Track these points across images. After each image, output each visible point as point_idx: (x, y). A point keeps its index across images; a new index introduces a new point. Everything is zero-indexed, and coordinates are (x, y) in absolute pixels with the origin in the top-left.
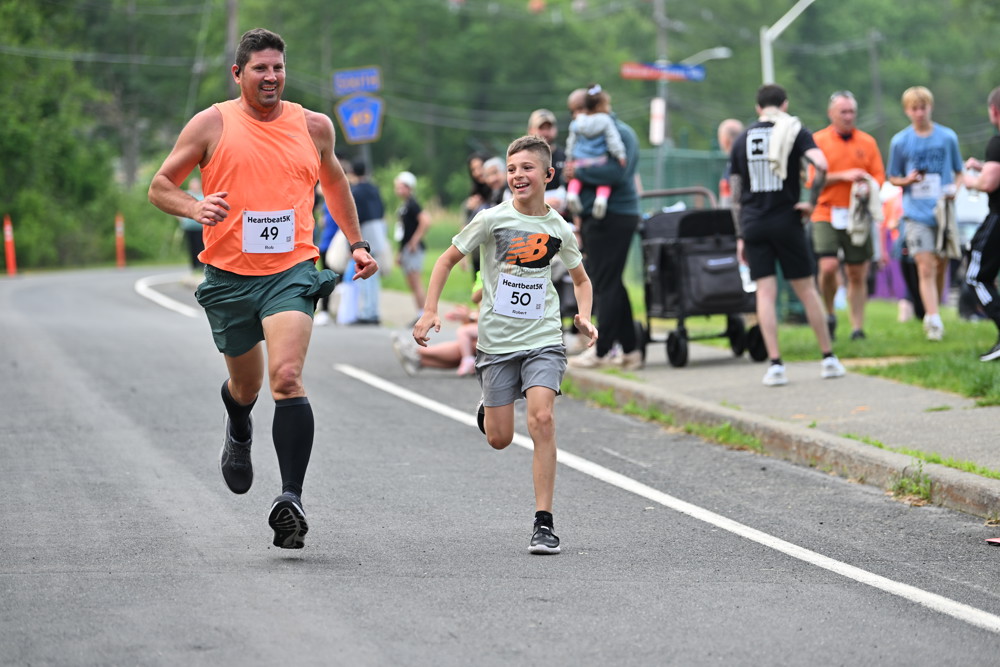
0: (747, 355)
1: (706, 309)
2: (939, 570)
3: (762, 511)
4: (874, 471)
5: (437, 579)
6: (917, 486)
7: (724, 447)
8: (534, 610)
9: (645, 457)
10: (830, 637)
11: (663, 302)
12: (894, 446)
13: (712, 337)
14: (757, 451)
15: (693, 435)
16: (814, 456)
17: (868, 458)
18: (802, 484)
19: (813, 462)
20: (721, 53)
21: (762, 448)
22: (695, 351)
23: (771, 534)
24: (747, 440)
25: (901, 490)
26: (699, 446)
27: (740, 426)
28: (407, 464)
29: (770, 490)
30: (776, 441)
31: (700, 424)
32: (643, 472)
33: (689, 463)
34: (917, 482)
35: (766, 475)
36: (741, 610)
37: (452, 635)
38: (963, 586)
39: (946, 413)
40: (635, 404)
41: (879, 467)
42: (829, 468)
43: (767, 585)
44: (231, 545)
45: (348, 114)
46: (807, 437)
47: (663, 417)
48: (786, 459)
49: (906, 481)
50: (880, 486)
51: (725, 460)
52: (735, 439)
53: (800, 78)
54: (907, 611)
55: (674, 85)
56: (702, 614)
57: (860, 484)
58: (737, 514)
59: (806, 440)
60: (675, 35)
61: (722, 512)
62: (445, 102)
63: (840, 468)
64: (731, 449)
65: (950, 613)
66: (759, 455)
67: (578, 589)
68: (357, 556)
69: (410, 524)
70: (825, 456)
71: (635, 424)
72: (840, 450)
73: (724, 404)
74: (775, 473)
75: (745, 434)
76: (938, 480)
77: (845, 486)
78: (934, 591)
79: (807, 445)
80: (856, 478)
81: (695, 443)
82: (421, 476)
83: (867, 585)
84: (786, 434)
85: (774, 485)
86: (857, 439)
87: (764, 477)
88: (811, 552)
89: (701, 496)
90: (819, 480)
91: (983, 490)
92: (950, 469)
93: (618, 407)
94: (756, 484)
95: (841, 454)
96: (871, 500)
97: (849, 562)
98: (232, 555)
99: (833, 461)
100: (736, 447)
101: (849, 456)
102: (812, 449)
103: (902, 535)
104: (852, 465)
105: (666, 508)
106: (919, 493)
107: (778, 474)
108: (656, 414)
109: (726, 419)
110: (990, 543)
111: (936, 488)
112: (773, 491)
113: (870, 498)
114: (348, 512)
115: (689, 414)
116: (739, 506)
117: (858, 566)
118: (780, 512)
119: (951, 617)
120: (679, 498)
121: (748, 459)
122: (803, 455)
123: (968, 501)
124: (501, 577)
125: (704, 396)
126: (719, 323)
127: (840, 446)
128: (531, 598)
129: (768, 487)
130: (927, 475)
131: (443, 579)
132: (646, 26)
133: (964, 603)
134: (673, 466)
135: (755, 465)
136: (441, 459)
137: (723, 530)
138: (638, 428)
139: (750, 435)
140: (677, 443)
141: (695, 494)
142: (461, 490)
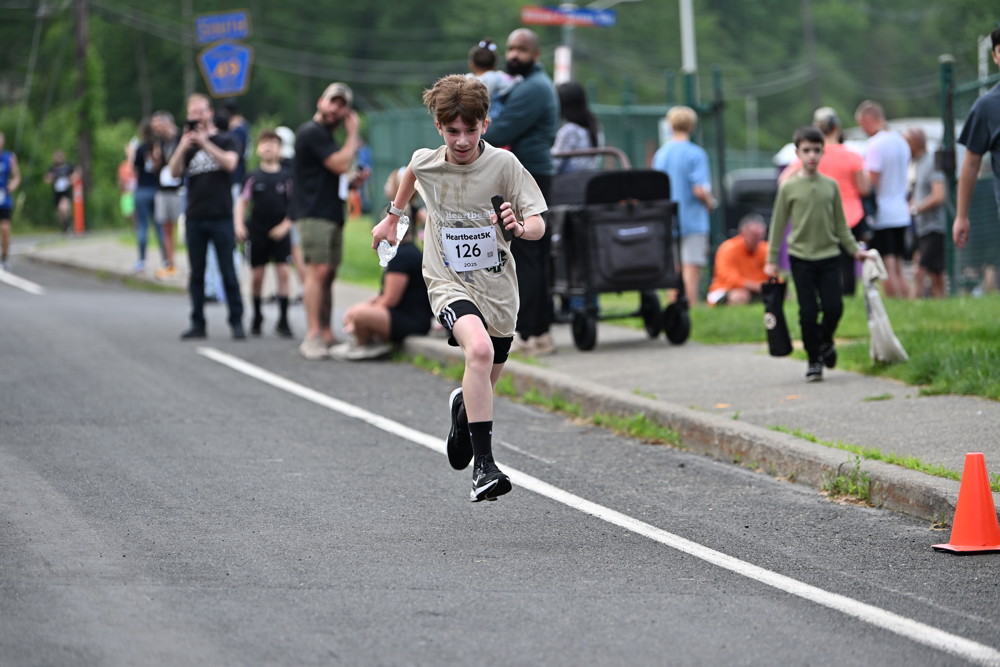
0: (663, 337)
1: (618, 286)
2: (880, 580)
3: (680, 512)
4: (806, 468)
5: (314, 590)
6: (854, 484)
7: (638, 441)
8: (424, 625)
9: (548, 453)
10: (757, 655)
11: (569, 278)
12: (828, 439)
13: (623, 317)
14: (674, 445)
15: (603, 427)
16: (738, 451)
17: (799, 453)
18: (726, 483)
19: (737, 458)
21: (680, 442)
22: (605, 332)
23: (691, 539)
24: (664, 433)
25: (836, 490)
26: (609, 440)
27: (655, 417)
28: (281, 460)
29: (689, 489)
30: (696, 434)
31: (611, 415)
32: (548, 469)
33: (597, 459)
34: (854, 480)
35: (684, 472)
36: (657, 625)
37: (332, 654)
38: (906, 598)
39: (886, 402)
40: (537, 392)
41: (812, 464)
42: (756, 464)
43: (687, 597)
44: (81, 553)
45: (213, 65)
46: (731, 430)
47: (569, 407)
48: (707, 455)
49: (842, 479)
50: (813, 485)
51: (639, 455)
52: (650, 432)
53: (723, 25)
54: (843, 626)
55: (581, 31)
56: (613, 629)
57: (790, 483)
58: (652, 518)
59: (730, 433)
61: (636, 515)
62: (321, 51)
63: (768, 465)
64: (646, 443)
65: (892, 628)
66: (676, 449)
67: (473, 601)
68: (224, 565)
69: (283, 529)
70: (752, 451)
71: (538, 415)
72: (768, 444)
73: (637, 393)
74: (694, 470)
75: (661, 426)
76: (878, 479)
77: (774, 484)
78: (873, 604)
79: (731, 439)
80: (785, 476)
81: (605, 436)
82: (296, 474)
83: (798, 597)
84: (707, 426)
85: (693, 484)
86: (787, 432)
87: (682, 475)
88: (736, 560)
89: (611, 497)
90: (744, 478)
91: (929, 490)
92: (891, 466)
93: (517, 395)
94: (673, 483)
95: (769, 449)
96: (802, 500)
97: (778, 570)
98: (82, 565)
99: (760, 457)
100: (651, 440)
101: (778, 451)
102: (737, 442)
103: (837, 540)
104: (782, 461)
105: (573, 509)
106: (856, 492)
107: (698, 471)
108: (560, 403)
109: (639, 409)
110: (936, 549)
111: (876, 487)
112: (693, 490)
113: (802, 498)
114: (213, 515)
115: (598, 404)
116: (654, 507)
117: (788, 575)
118: (701, 514)
119: (892, 633)
120: (586, 498)
121: (664, 454)
122: (726, 450)
123: (911, 502)
124: (388, 588)
125: (614, 383)
126: (631, 301)
127: (768, 440)
128: (422, 613)
129: (687, 486)
130: (866, 473)
131: (321, 591)
133: (907, 617)
134: (580, 462)
135: (672, 461)
136: (318, 455)
137: (636, 534)
138: (540, 419)
139: (666, 428)
140: (585, 436)
141: (604, 494)
142: (341, 490)
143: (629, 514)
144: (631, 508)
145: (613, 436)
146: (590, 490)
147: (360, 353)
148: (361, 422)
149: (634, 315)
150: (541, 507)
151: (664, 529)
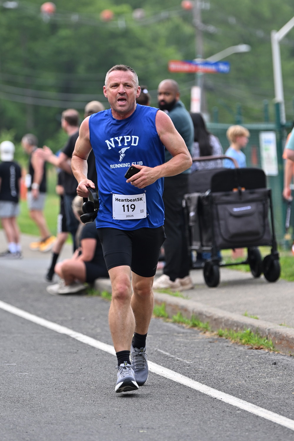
0: (262, 276)
7: (246, 347)
9: (188, 356)
11: (201, 240)
13: (237, 264)
14: (270, 350)
15: (224, 338)
20: (243, 48)
21: (274, 347)
22: (225, 275)
24: (263, 342)
26: (228, 346)
27: (257, 331)
28: (15, 364)
29: (279, 379)
30: (284, 342)
31: (229, 330)
32: (188, 368)
33: (220, 360)
35: (277, 368)
40: (181, 315)
47: (201, 325)
48: (291, 355)
51: (247, 357)
55: (207, 74)
60: (209, 36)
61: (245, 398)
64: (252, 348)
66: (271, 352)
69: (16, 411)
71: (182, 330)
73: (245, 315)
74: (283, 366)
75: (261, 337)
81: (225, 344)
82: (25, 374)
84: (290, 337)
85: (282, 376)
87: (275, 370)
89: (229, 386)
93: (168, 317)
94: (269, 375)
100: (255, 347)
105: (204, 395)
107: (286, 367)
108: (196, 323)
109: (247, 326)
112: (282, 380)
115: (221, 322)
116: (257, 392)
118: (287, 397)
120: (213, 387)
121: (263, 356)
125: (231, 309)
129: (278, 377)
132: (187, 29)
134: (209, 362)
135: (268, 360)
136: (39, 360)
137: (245, 411)
138: (183, 333)
139: (265, 338)
140: (213, 344)
141: (225, 384)
142: (54, 384)
143: (240, 398)
144: (241, 393)
145: (230, 344)
146: (215, 381)
147: (67, 290)
149: (243, 263)
150: (184, 394)
151: (263, 407)
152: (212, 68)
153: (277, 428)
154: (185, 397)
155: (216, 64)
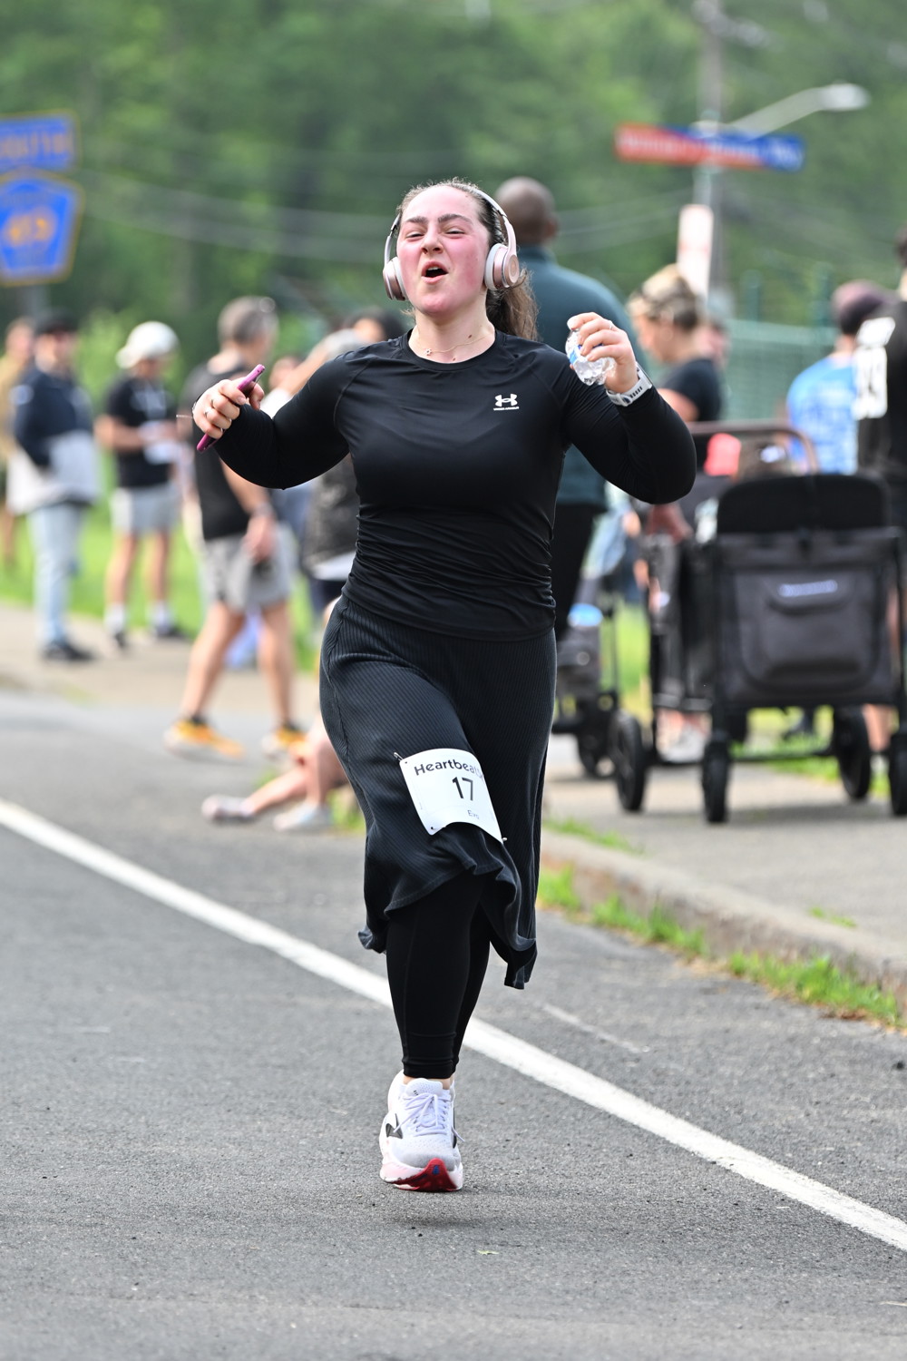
3: (891, 1164)
5: (159, 1302)
7: (815, 1011)
9: (635, 1031)
14: (886, 1023)
15: (747, 979)
20: (844, 97)
21: (898, 1016)
26: (757, 1007)
27: (851, 964)
28: (105, 1029)
31: (764, 956)
32: (633, 1065)
33: (732, 1046)
35: (904, 1079)
40: (620, 905)
47: (682, 937)
51: (816, 1041)
55: (734, 171)
58: (834, 1171)
60: (742, 55)
61: (801, 1165)
64: (831, 1016)
66: (890, 1032)
67: (472, 1336)
71: (619, 950)
73: (818, 914)
75: (863, 984)
81: (751, 1000)
82: (135, 1060)
87: (899, 1085)
89: (755, 1126)
93: (581, 909)
94: (880, 1101)
100: (841, 1011)
105: (678, 1150)
108: (666, 929)
109: (820, 947)
115: (740, 933)
116: (840, 1151)
120: (706, 1128)
121: (865, 1041)
125: (773, 892)
131: (172, 1304)
132: (677, 31)
134: (699, 1052)
135: (880, 1055)
136: (181, 1021)
137: (801, 1206)
138: (625, 959)
139: (874, 987)
140: (712, 998)
141: (744, 1120)
142: (223, 1096)
143: (789, 1164)
144: (793, 1151)
145: (766, 1000)
146: (715, 1110)
148: (268, 953)
149: (821, 755)
150: (617, 1144)
151: (856, 1198)
152: (748, 155)
153: (897, 1262)
154: (621, 1154)
155: (762, 141)
